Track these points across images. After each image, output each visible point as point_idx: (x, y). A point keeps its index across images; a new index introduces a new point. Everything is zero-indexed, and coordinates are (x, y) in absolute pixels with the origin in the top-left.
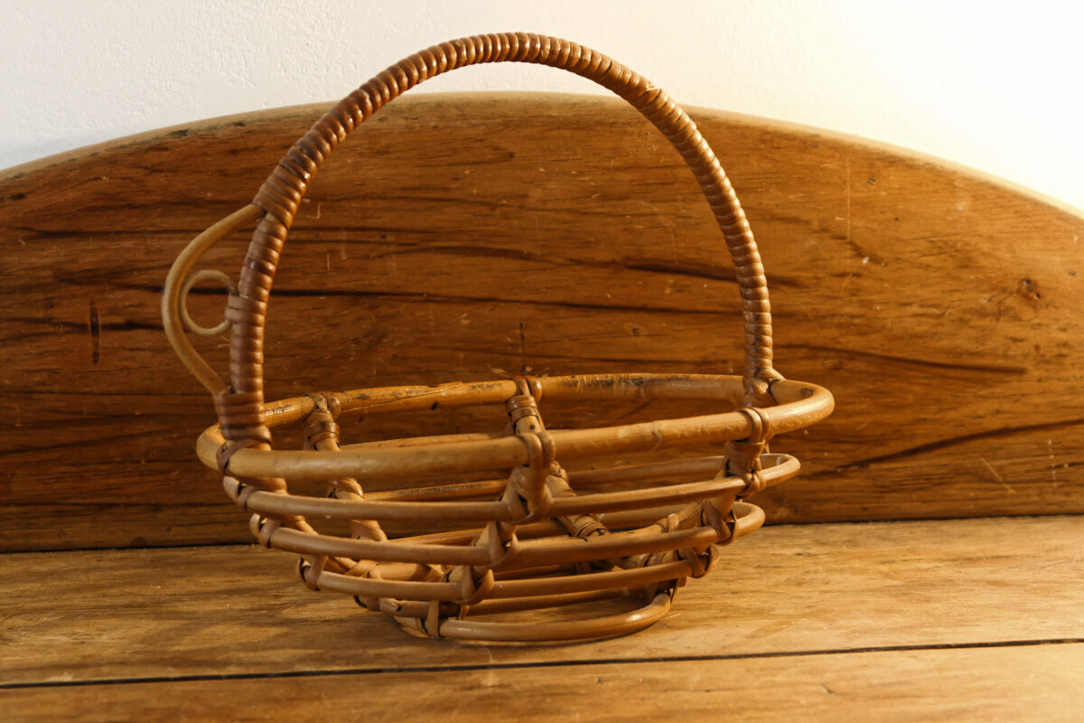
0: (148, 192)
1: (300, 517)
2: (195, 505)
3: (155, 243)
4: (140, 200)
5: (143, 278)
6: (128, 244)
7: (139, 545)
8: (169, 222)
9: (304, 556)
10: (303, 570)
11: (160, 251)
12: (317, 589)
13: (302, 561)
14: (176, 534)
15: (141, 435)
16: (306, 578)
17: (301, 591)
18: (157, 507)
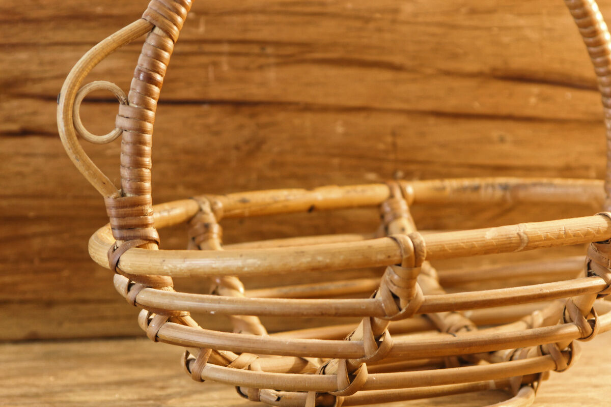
0: (42, 7)
1: (186, 313)
2: (84, 301)
3: (48, 55)
4: (34, 14)
5: (37, 88)
6: (23, 55)
7: (33, 339)
8: (62, 35)
9: (189, 349)
10: (188, 363)
11: (52, 63)
12: (202, 381)
13: (188, 354)
14: (68, 328)
15: (35, 235)
16: (191, 371)
17: (187, 383)
18: (50, 304)
